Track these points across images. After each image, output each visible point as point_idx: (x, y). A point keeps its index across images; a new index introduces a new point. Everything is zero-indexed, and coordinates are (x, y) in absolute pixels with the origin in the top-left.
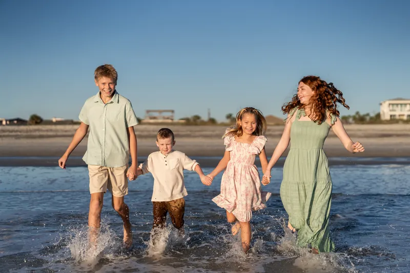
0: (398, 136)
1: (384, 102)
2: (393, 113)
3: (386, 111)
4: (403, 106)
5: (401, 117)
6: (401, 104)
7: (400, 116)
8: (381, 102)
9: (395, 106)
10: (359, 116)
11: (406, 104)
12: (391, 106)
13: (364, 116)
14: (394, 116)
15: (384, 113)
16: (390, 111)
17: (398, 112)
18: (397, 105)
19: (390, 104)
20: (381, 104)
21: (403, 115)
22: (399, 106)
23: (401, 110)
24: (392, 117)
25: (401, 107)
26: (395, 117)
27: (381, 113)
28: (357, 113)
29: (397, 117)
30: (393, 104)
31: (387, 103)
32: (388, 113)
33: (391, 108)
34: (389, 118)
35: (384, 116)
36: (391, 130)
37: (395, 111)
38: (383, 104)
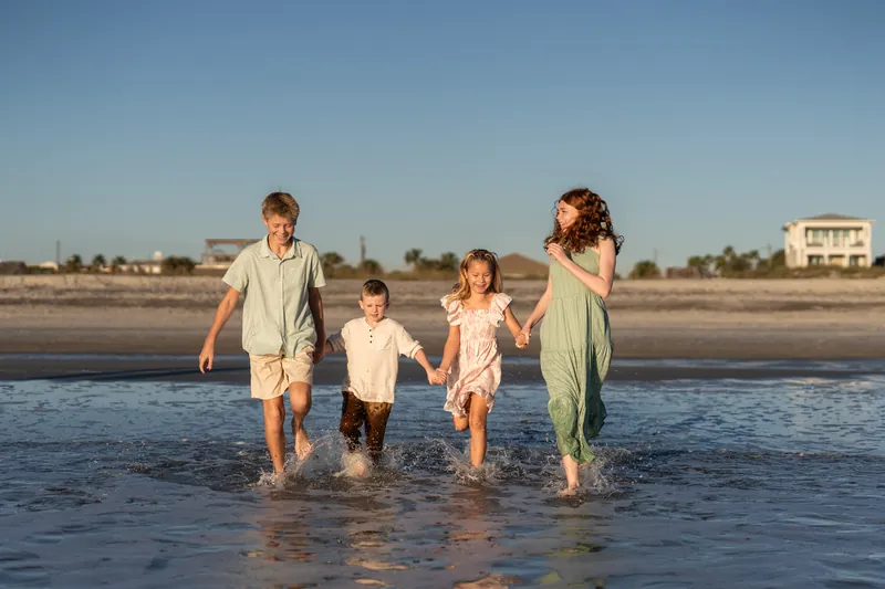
0: (827, 306)
1: (795, 224)
2: (814, 251)
3: (798, 247)
4: (841, 233)
5: (835, 261)
6: (836, 230)
7: (831, 257)
8: (787, 224)
9: (821, 233)
10: (734, 257)
11: (846, 230)
12: (810, 233)
13: (745, 256)
14: (819, 257)
15: (794, 253)
16: (808, 245)
17: (826, 248)
18: (826, 230)
19: (807, 229)
20: (786, 229)
21: (841, 256)
22: (831, 233)
23: (835, 245)
24: (814, 261)
25: (835, 236)
26: (821, 261)
27: (788, 251)
28: (729, 250)
29: (826, 262)
30: (815, 230)
31: (802, 225)
32: (802, 251)
33: (810, 240)
34: (803, 262)
35: (795, 259)
36: (810, 293)
37: (820, 245)
38: (792, 229)
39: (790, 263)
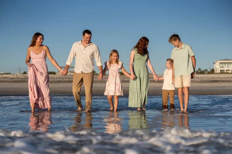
1: (217, 62)
2: (222, 69)
3: (218, 67)
4: (229, 64)
6: (228, 63)
7: (227, 70)
8: (215, 62)
9: (224, 64)
10: (201, 71)
11: (231, 63)
12: (221, 64)
13: (204, 71)
14: (223, 70)
15: (217, 69)
16: (220, 67)
18: (225, 63)
19: (220, 63)
20: (214, 63)
21: (229, 70)
22: (227, 64)
23: (228, 67)
24: (222, 71)
25: (228, 65)
26: (224, 71)
27: (215, 69)
28: (199, 69)
29: (225, 71)
30: (222, 63)
31: (219, 62)
32: (219, 69)
33: (221, 66)
34: (219, 72)
35: (217, 71)
36: (219, 78)
37: (224, 67)
38: (216, 63)
39: (215, 72)
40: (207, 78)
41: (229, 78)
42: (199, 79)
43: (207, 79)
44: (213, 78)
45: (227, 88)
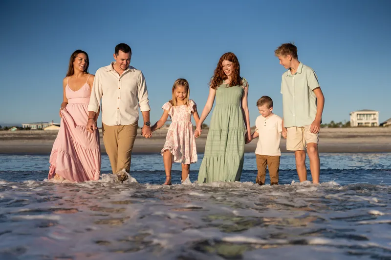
1: (354, 113)
2: (360, 121)
3: (354, 119)
4: (369, 116)
5: (367, 125)
6: (367, 114)
7: (365, 123)
8: (351, 113)
9: (362, 116)
10: (334, 124)
11: (370, 114)
12: (358, 115)
13: (338, 124)
14: (361, 123)
15: (353, 122)
16: (358, 119)
17: (364, 121)
18: (364, 115)
19: (357, 114)
20: (351, 114)
21: (369, 123)
22: (365, 116)
23: (367, 119)
24: (360, 124)
25: (367, 117)
27: (351, 122)
28: (332, 122)
29: (364, 125)
30: (360, 115)
31: (356, 113)
32: (356, 122)
33: (359, 118)
34: (357, 125)
35: (353, 124)
36: (356, 132)
37: (362, 119)
38: (352, 114)
39: (352, 125)
40: (341, 132)
41: (368, 132)
42: (333, 134)
43: (342, 134)
44: (349, 133)
45: (367, 145)
